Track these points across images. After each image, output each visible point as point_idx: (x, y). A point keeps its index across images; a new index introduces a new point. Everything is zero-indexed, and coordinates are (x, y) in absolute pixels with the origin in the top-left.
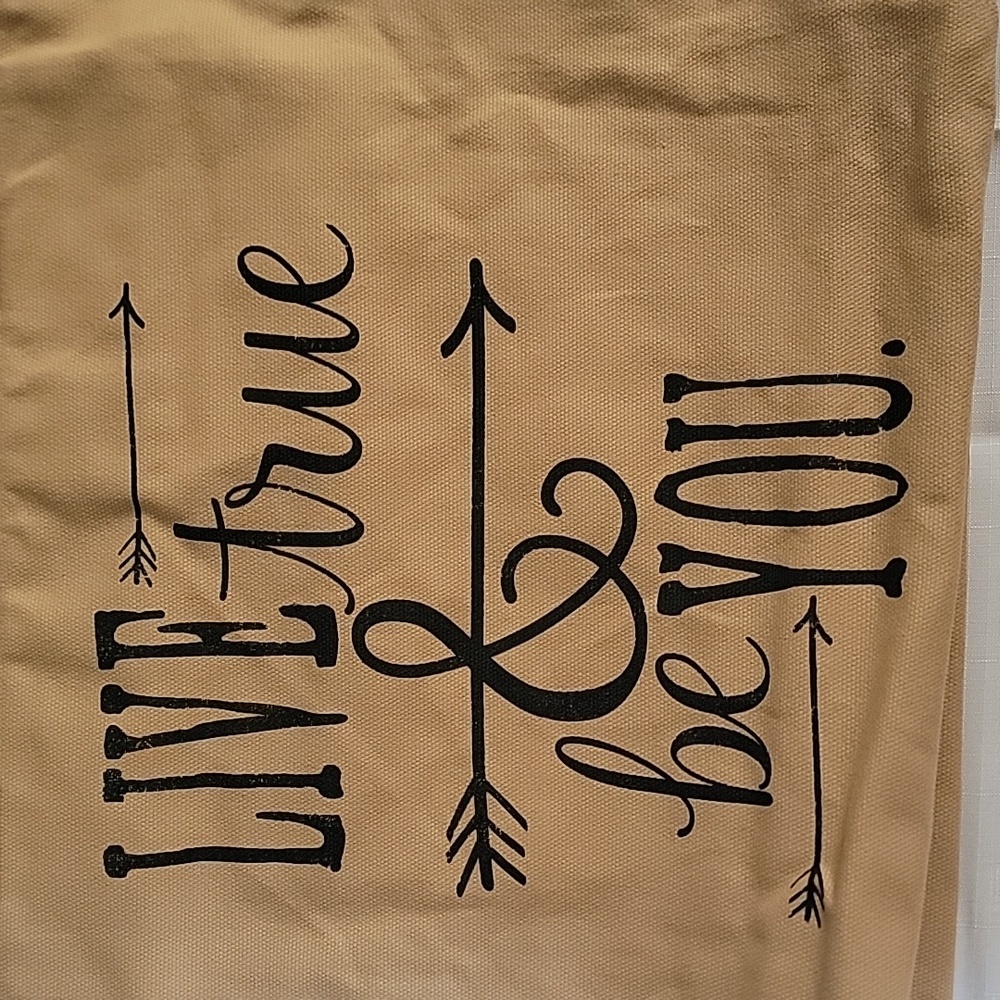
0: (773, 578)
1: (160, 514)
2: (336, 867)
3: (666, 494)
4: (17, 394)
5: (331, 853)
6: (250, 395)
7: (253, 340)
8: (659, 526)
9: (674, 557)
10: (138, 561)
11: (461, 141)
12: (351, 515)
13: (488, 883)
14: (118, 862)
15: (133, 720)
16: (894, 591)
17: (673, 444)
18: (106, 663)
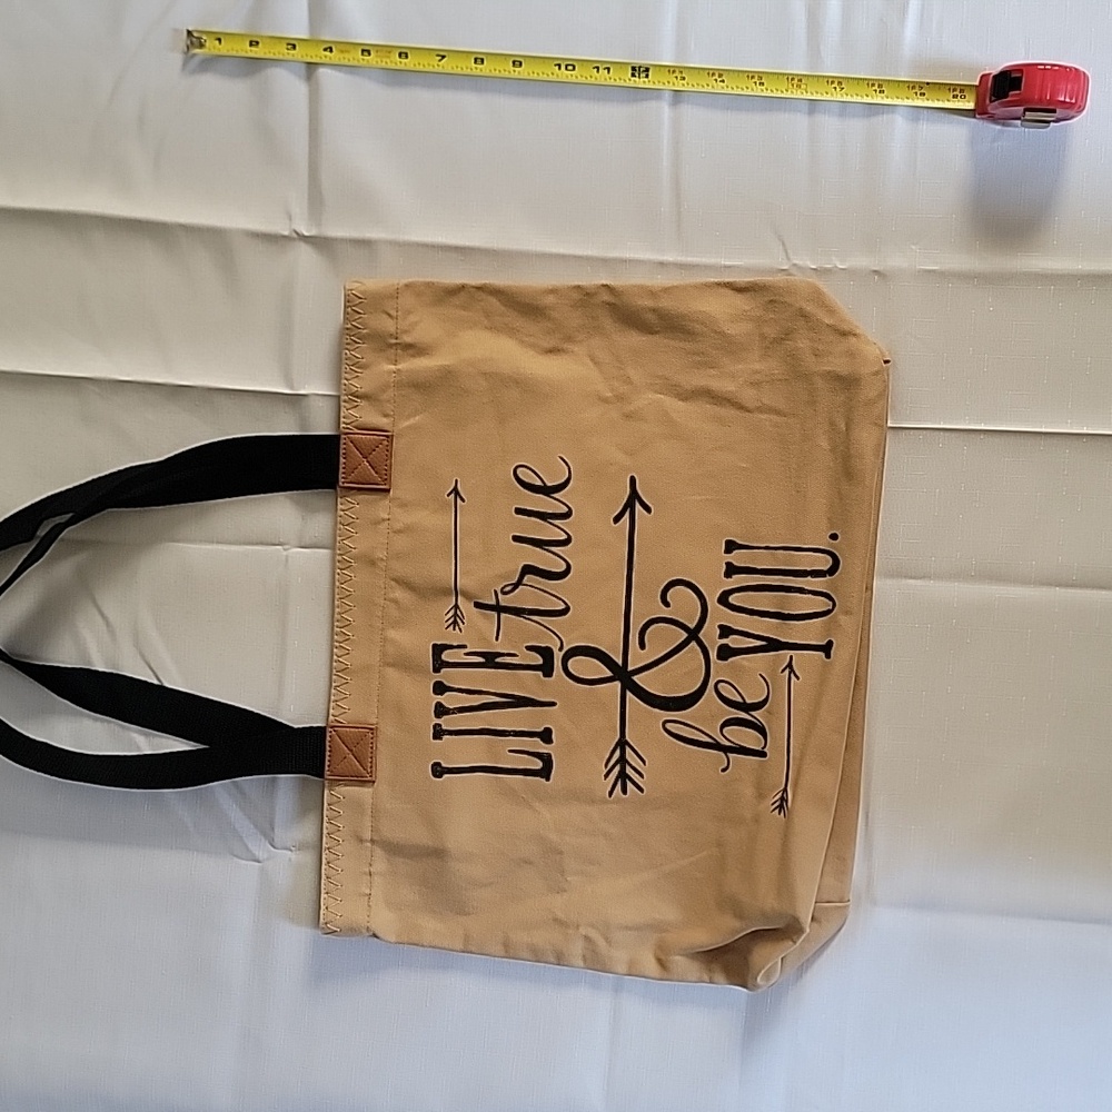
0: (773, 645)
1: (467, 596)
2: (548, 779)
3: (723, 599)
4: (399, 532)
5: (545, 772)
6: (516, 539)
7: (518, 511)
8: (719, 615)
9: (726, 631)
10: (455, 620)
11: (628, 416)
12: (564, 602)
13: (624, 791)
14: (438, 770)
15: (448, 700)
16: (828, 656)
17: (728, 574)
18: (436, 670)
